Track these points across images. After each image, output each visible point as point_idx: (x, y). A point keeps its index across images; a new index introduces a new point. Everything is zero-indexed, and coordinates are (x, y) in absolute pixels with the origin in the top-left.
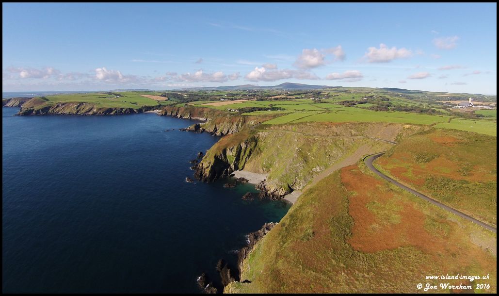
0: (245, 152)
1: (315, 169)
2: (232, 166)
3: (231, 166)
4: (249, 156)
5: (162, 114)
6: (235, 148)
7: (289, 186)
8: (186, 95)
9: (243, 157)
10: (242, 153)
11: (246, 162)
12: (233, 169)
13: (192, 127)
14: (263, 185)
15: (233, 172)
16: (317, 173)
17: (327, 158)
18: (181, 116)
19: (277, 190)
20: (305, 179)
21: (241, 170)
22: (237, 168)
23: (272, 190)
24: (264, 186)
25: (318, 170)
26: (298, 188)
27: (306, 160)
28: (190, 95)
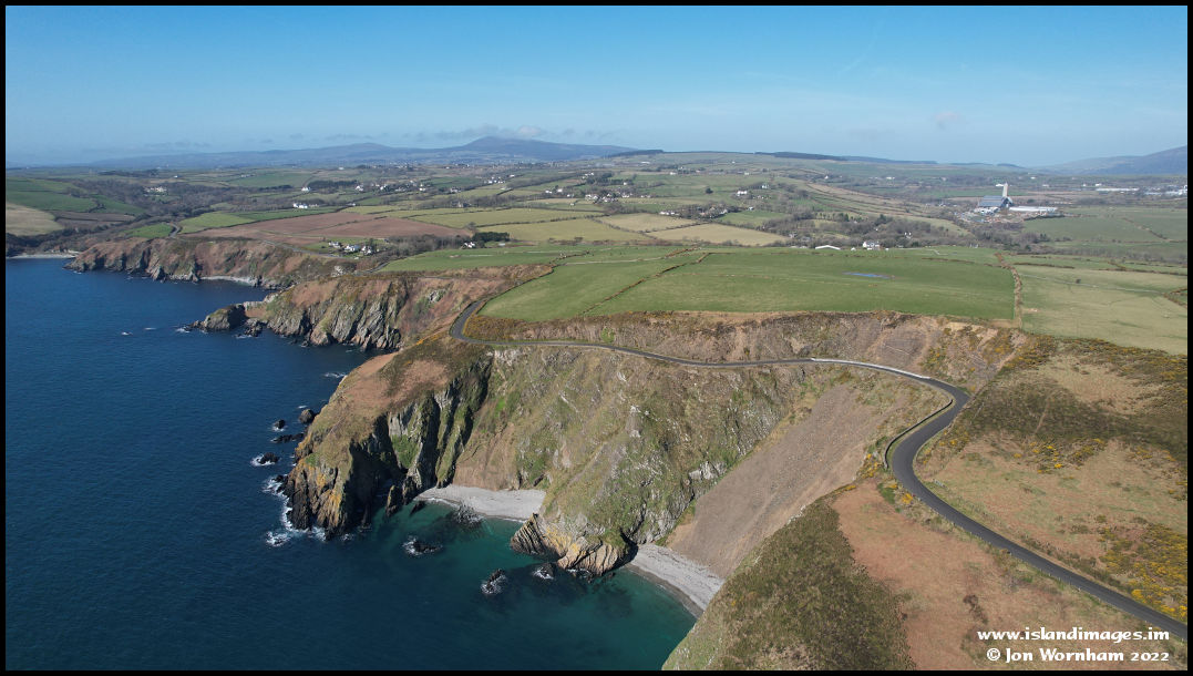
0: (451, 423)
1: (698, 472)
2: (414, 472)
3: (410, 474)
4: (465, 436)
5: (86, 266)
6: (418, 412)
7: (623, 535)
8: (160, 190)
9: (445, 439)
10: (443, 427)
11: (457, 454)
12: (418, 481)
13: (217, 318)
14: (534, 536)
15: (417, 491)
16: (708, 484)
17: (732, 434)
18: (162, 275)
19: (588, 554)
20: (670, 508)
21: (446, 485)
22: (430, 480)
23: (573, 554)
24: (540, 540)
25: (709, 475)
26: (649, 537)
27: (666, 445)
28: (174, 188)
